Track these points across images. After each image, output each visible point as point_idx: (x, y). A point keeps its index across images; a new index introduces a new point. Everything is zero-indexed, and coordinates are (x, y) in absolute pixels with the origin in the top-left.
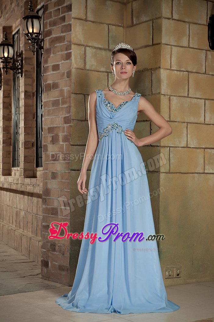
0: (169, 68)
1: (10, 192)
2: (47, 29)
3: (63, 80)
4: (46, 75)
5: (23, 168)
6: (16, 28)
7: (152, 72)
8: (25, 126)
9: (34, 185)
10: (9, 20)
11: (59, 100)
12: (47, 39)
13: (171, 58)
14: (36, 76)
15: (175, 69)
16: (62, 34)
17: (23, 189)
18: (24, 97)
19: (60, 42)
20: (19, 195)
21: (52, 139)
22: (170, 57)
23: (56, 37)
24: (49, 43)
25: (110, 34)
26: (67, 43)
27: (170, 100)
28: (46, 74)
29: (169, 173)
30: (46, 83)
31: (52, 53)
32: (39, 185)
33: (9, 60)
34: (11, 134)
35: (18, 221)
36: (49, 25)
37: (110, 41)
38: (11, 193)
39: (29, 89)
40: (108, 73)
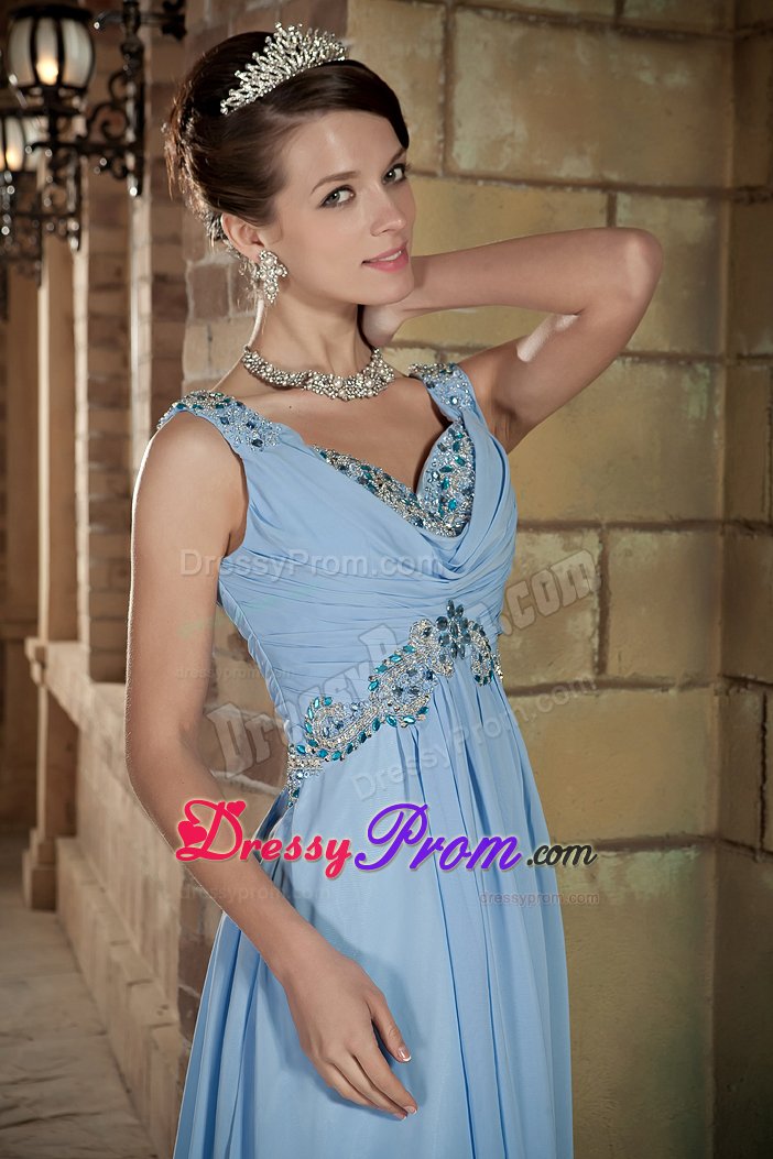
40: (613, 193)
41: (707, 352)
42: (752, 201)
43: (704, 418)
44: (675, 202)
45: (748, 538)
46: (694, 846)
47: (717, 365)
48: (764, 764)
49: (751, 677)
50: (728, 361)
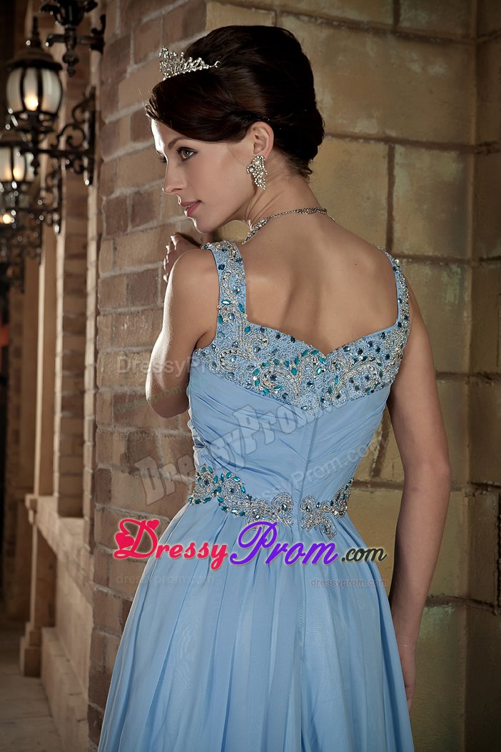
21: (128, 448)
28: (110, 158)
33: (44, 119)
40: (392, 145)
41: (459, 257)
42: (489, 152)
43: (456, 302)
44: (436, 152)
45: (487, 385)
46: (450, 604)
47: (466, 266)
49: (490, 482)
50: (473, 264)
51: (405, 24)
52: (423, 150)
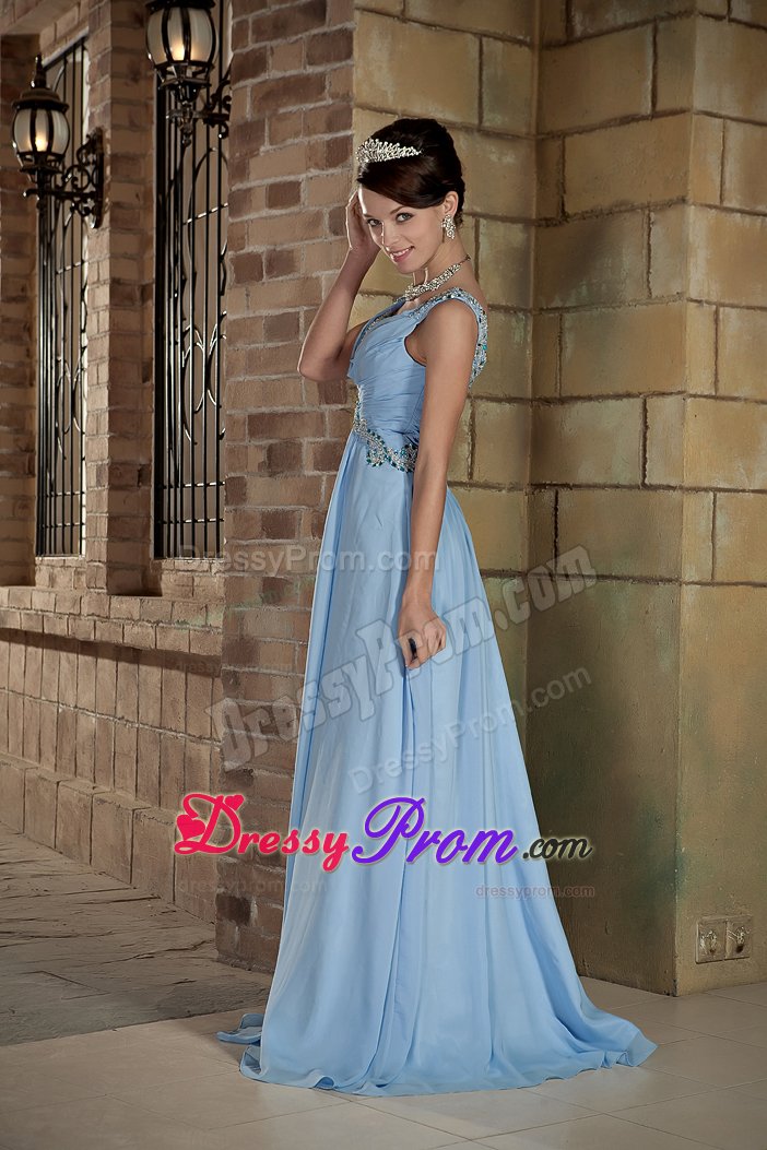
0: (717, 203)
1: (27, 644)
2: (245, 47)
3: (315, 241)
4: (241, 222)
5: (104, 559)
6: (56, 42)
7: (652, 214)
8: (113, 408)
9: (158, 622)
10: (30, 13)
11: (296, 316)
12: (246, 87)
13: (722, 164)
14: (155, 226)
15: (737, 206)
16: (310, 70)
17: (102, 635)
18: (107, 301)
19: (304, 99)
20: (72, 656)
21: (269, 457)
22: (719, 162)
23: (283, 78)
24: (253, 101)
25: (484, 73)
26: (331, 102)
27: (716, 321)
28: (239, 220)
29: (711, 584)
30: (242, 252)
31: (267, 139)
32: (185, 622)
33: (51, 161)
34: (31, 434)
35: (68, 749)
36: (254, 32)
37: (485, 99)
38: (30, 649)
39: (129, 273)
41: (523, 307)
42: (548, 226)
43: (522, 342)
44: (508, 224)
46: (516, 577)
47: (529, 314)
48: (556, 528)
49: (549, 482)
50: (534, 312)
51: (486, 124)
52: (499, 223)
